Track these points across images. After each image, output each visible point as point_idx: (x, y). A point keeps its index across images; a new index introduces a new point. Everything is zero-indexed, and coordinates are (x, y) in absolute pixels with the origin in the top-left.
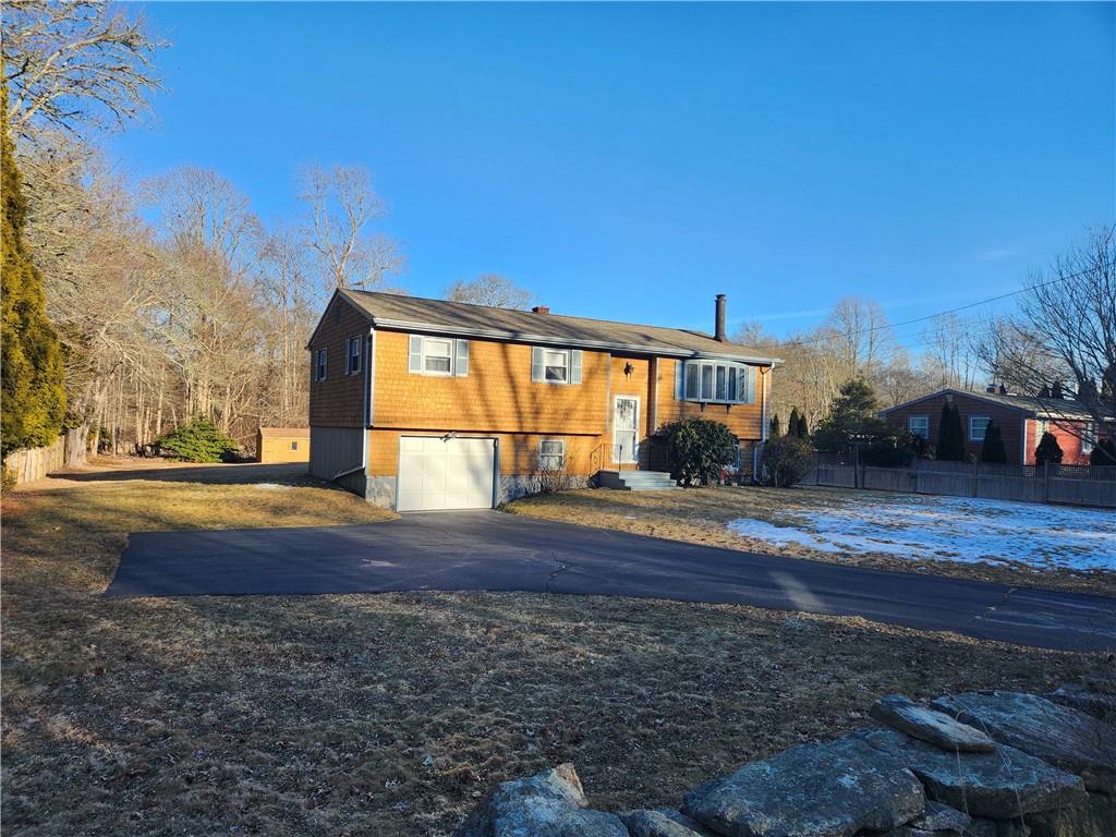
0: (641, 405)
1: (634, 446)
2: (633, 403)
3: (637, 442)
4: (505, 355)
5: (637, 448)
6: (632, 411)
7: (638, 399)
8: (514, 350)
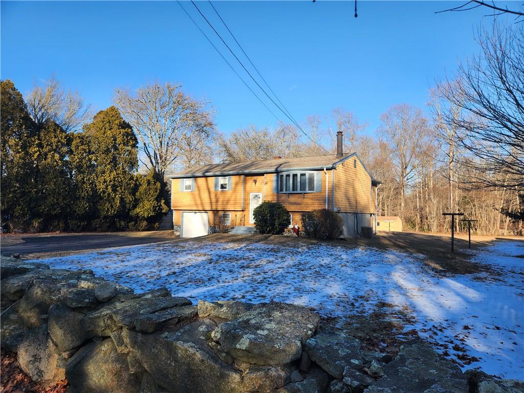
4: (207, 181)
7: (261, 194)
8: (210, 179)
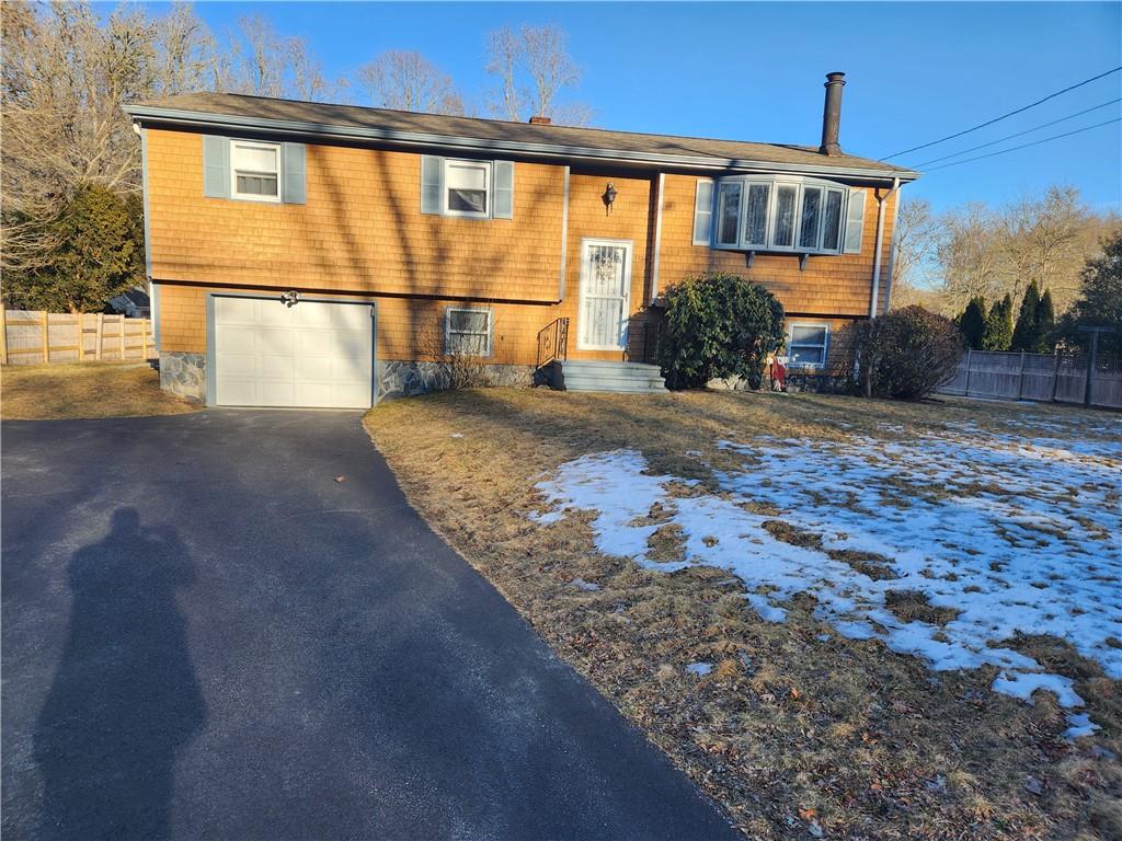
0: (635, 256)
1: (620, 323)
2: (620, 252)
3: (625, 316)
5: (624, 326)
6: (619, 266)
7: (629, 246)
8: (398, 160)
